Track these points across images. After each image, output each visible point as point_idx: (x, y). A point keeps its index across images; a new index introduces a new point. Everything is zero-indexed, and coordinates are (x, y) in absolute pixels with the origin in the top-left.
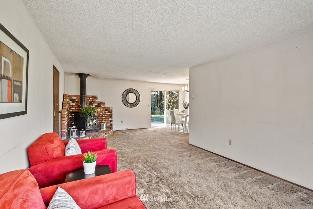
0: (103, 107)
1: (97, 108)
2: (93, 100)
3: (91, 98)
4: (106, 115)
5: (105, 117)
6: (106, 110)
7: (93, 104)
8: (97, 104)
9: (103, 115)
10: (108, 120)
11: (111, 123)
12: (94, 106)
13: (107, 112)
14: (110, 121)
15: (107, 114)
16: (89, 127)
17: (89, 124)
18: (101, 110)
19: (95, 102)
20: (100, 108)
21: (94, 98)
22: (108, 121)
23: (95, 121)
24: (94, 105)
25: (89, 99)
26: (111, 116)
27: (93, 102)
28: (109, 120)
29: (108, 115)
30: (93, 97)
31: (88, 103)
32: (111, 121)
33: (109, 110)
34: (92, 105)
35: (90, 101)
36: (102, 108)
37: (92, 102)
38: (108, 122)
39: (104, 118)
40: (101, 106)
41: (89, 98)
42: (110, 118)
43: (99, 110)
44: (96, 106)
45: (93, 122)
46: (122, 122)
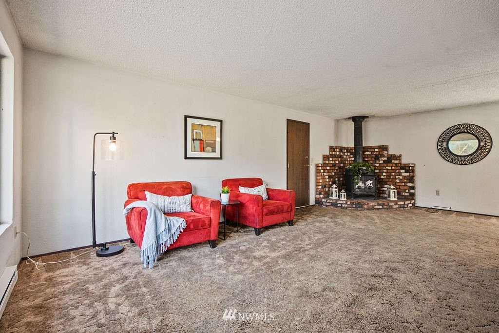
0: (396, 164)
1: (385, 165)
2: (381, 153)
3: (377, 150)
4: (401, 177)
5: (400, 179)
6: (402, 168)
8: (386, 159)
9: (397, 177)
10: (405, 185)
11: (412, 191)
12: (381, 162)
13: (403, 171)
14: (408, 188)
15: (403, 174)
16: (357, 190)
17: (357, 186)
18: (393, 168)
19: (383, 156)
20: (391, 165)
21: (381, 150)
22: (405, 187)
23: (369, 183)
24: (382, 160)
25: (374, 152)
26: (411, 179)
27: (380, 155)
28: (407, 186)
29: (405, 176)
30: (379, 147)
31: (373, 157)
32: (413, 188)
33: (407, 168)
34: (379, 160)
35: (375, 155)
36: (394, 165)
37: (378, 155)
38: (405, 189)
39: (398, 181)
40: (393, 161)
41: (375, 149)
42: (410, 182)
43: (389, 168)
44: (384, 161)
45: (365, 184)
46: (438, 193)
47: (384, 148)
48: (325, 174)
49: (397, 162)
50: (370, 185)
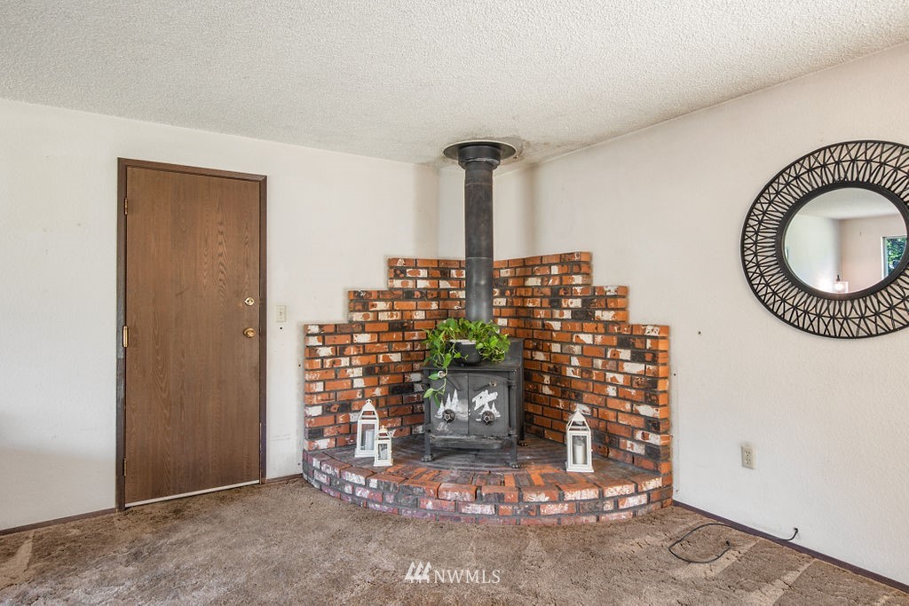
0: (607, 324)
1: (577, 325)
2: (565, 280)
3: (555, 270)
4: (620, 379)
5: (618, 387)
6: (624, 343)
7: (564, 305)
8: (579, 303)
9: (609, 376)
10: (633, 413)
11: (655, 439)
12: (567, 314)
13: (625, 354)
14: (642, 423)
15: (627, 368)
16: (442, 426)
17: (442, 409)
18: (599, 339)
19: (570, 292)
20: (592, 326)
21: (566, 268)
22: (633, 421)
23: (484, 400)
24: (568, 308)
25: (550, 276)
26: (650, 389)
27: (565, 288)
28: (638, 414)
29: (632, 376)
30: (562, 260)
31: (545, 296)
32: (660, 426)
33: (639, 344)
34: (561, 308)
35: (552, 287)
36: (601, 328)
37: (559, 288)
38: (633, 430)
39: (611, 391)
40: (598, 313)
41: (550, 265)
42: (646, 402)
43: (587, 339)
44: (575, 312)
45: (471, 405)
46: (747, 458)
47: (575, 263)
48: (344, 362)
49: (608, 316)
50: (487, 408)
